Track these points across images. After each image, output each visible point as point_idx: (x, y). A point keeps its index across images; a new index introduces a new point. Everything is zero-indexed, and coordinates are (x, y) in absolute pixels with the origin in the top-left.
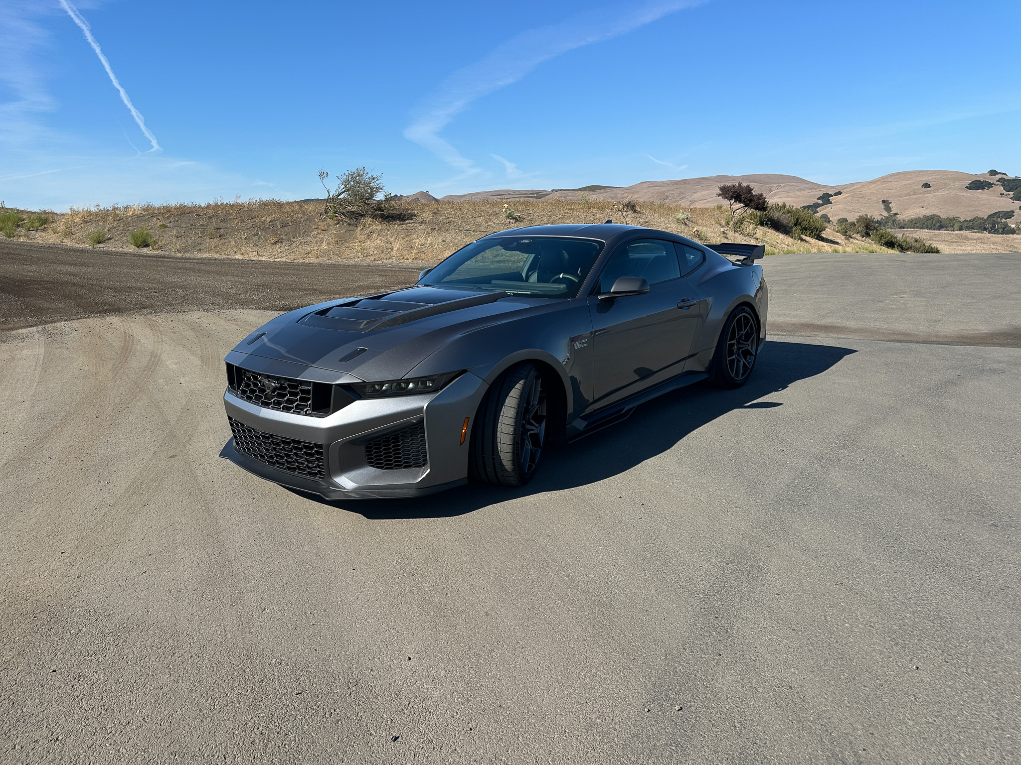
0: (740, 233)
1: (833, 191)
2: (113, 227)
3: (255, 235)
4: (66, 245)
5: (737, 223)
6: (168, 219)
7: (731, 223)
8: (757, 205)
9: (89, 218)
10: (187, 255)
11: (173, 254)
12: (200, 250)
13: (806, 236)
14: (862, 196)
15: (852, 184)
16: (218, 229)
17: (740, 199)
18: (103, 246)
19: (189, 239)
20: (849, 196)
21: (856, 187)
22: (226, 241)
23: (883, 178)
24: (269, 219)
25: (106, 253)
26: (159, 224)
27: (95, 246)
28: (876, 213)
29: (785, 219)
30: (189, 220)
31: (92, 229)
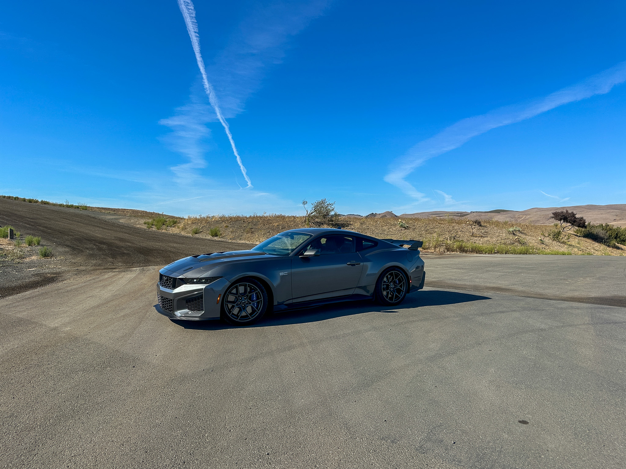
2: (204, 226)
3: (268, 232)
4: (181, 234)
5: (555, 235)
6: (230, 223)
7: (551, 235)
8: (579, 224)
9: (195, 221)
10: (234, 241)
11: (227, 241)
12: (240, 239)
16: (251, 229)
17: (567, 220)
18: (198, 235)
19: (237, 233)
22: (254, 235)
24: (276, 224)
25: (198, 239)
26: (225, 225)
27: (194, 235)
29: (601, 234)
30: (239, 224)
31: (194, 227)
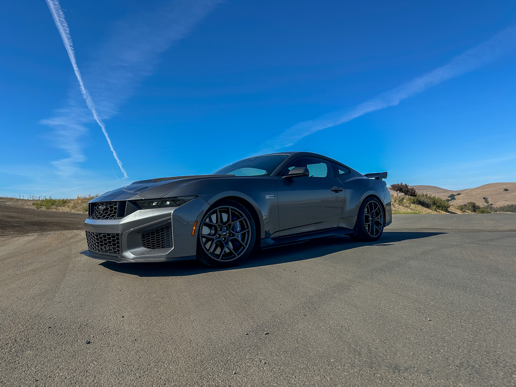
0: (402, 205)
1: (456, 193)
4: (72, 212)
5: (400, 201)
7: (397, 201)
8: (411, 194)
9: (84, 200)
13: (440, 210)
14: (472, 195)
15: (466, 190)
17: (402, 191)
20: (465, 196)
21: (468, 191)
23: (482, 186)
27: (85, 212)
28: (481, 204)
29: (427, 201)
31: (84, 205)
